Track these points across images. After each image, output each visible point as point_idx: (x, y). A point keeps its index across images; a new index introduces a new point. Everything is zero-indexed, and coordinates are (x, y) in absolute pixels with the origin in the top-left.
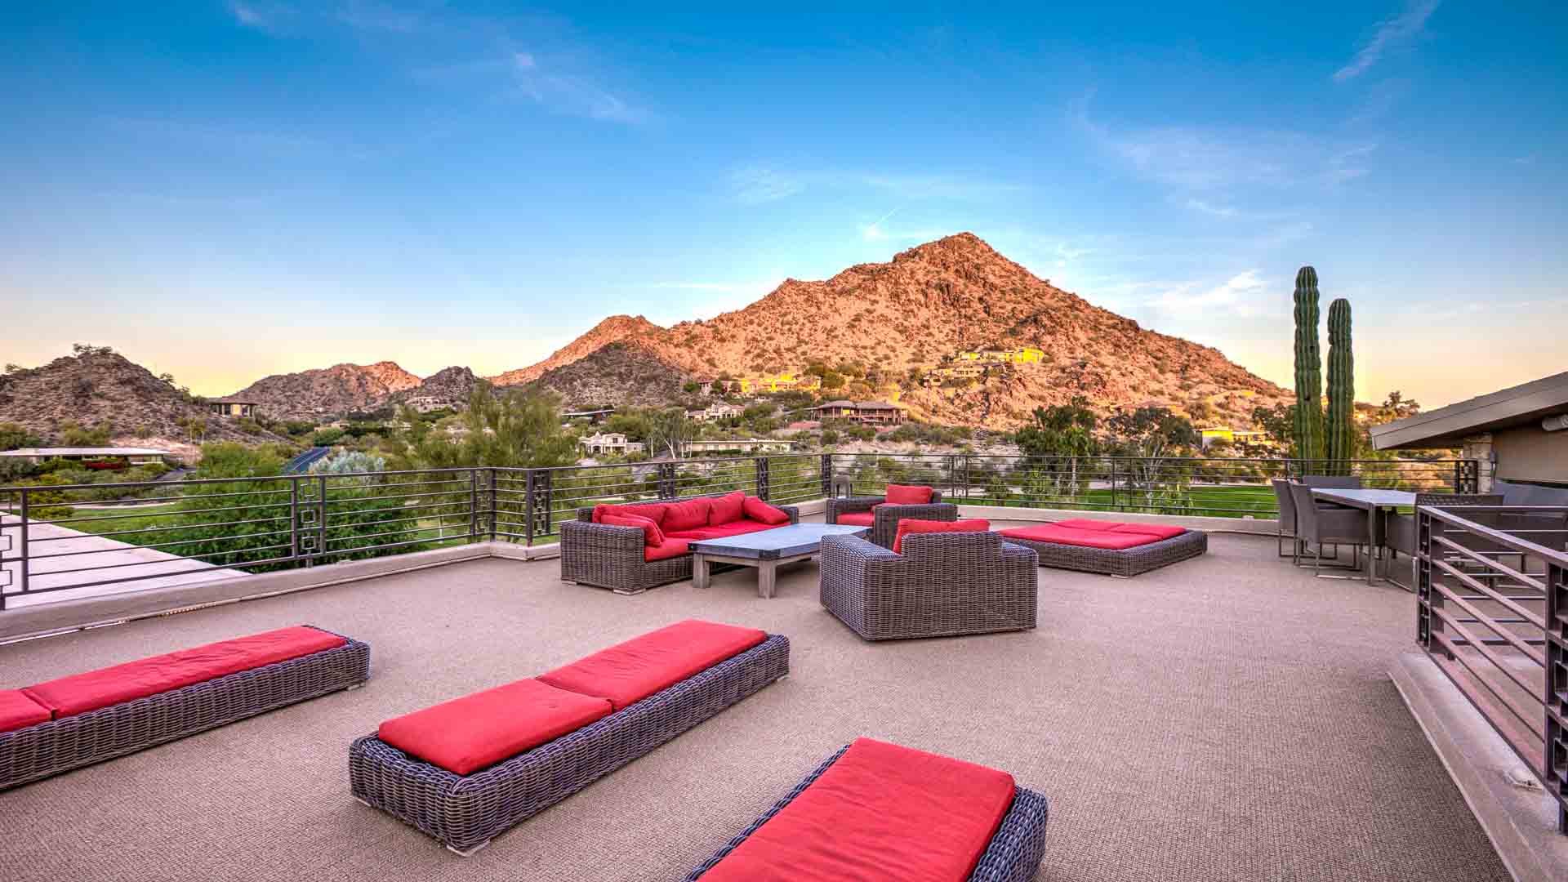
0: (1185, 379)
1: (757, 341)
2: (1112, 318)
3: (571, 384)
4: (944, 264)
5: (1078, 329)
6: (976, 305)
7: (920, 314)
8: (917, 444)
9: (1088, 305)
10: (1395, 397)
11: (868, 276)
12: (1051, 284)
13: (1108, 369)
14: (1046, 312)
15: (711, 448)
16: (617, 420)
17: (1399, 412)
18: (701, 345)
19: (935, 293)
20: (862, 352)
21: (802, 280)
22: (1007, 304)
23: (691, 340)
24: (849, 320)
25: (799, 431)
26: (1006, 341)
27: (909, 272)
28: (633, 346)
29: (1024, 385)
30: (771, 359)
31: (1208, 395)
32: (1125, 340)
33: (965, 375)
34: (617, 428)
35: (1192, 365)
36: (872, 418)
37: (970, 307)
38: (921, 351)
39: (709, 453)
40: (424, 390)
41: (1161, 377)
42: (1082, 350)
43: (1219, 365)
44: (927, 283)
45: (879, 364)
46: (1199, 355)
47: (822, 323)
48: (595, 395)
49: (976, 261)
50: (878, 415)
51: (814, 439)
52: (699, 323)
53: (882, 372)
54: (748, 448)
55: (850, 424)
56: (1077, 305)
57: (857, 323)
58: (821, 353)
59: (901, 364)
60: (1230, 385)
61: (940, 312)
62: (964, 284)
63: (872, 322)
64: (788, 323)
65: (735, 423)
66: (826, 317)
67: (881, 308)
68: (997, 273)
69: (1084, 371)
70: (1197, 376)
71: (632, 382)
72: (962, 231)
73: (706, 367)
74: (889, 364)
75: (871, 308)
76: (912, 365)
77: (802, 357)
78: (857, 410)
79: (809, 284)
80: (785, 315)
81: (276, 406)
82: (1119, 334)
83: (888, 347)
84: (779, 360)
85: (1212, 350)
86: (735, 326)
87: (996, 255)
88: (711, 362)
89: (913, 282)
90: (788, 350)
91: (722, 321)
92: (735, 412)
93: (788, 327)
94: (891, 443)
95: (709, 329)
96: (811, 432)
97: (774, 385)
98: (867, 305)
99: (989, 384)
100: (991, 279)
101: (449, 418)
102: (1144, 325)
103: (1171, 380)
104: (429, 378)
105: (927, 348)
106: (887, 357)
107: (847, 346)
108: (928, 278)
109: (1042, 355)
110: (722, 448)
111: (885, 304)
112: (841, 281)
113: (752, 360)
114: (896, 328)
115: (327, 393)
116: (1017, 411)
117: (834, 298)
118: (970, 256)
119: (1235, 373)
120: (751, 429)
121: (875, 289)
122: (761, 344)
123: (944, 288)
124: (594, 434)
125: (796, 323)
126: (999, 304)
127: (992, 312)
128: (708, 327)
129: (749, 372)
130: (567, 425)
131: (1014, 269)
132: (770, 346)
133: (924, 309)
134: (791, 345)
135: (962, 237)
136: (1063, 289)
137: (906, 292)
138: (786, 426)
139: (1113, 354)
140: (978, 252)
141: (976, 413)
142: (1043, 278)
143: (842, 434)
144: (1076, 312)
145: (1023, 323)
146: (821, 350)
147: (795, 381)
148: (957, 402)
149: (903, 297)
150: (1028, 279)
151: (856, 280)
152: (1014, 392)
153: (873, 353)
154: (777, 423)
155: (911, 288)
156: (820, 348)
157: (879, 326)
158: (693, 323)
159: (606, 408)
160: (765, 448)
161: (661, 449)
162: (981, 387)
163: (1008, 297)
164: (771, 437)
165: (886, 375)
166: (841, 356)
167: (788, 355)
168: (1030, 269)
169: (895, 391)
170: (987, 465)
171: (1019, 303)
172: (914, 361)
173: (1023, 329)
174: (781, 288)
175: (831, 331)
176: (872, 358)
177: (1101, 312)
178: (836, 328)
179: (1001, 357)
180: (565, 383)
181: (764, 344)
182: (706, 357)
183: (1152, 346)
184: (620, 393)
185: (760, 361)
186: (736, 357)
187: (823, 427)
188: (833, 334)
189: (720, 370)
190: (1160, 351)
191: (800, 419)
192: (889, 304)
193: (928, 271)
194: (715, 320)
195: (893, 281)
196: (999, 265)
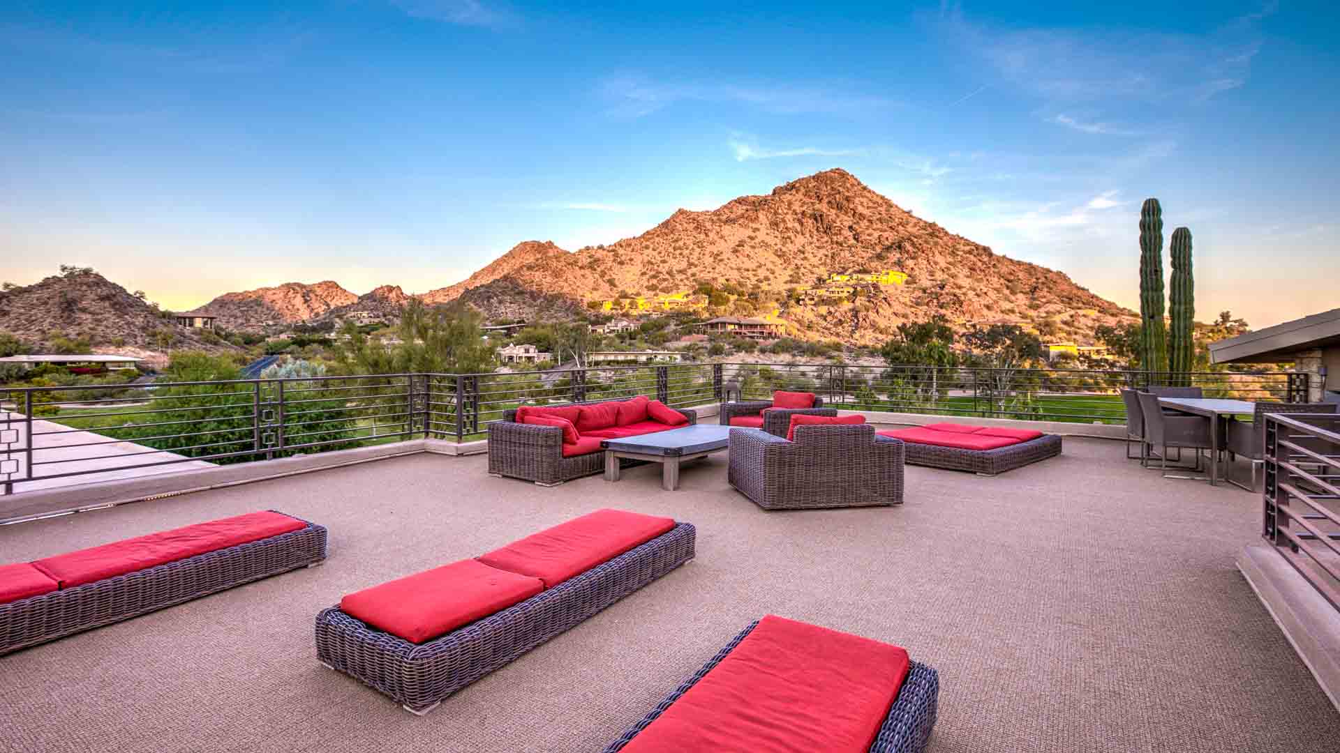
0: (1034, 299)
1: (652, 264)
2: (968, 245)
3: (488, 301)
4: (818, 197)
5: (937, 253)
6: (846, 233)
7: (796, 240)
8: (794, 356)
9: (946, 234)
10: (1225, 317)
11: (751, 207)
12: (914, 214)
13: (964, 290)
14: (909, 239)
15: (612, 358)
16: (529, 332)
17: (1229, 330)
18: (602, 267)
19: (810, 221)
20: (745, 273)
21: (693, 210)
22: (873, 232)
23: (594, 264)
24: (733, 245)
25: (689, 343)
26: (873, 265)
27: (786, 203)
28: (543, 268)
29: (889, 304)
30: (665, 280)
31: (1054, 314)
32: (980, 264)
33: (837, 295)
34: (529, 340)
35: (1040, 286)
36: (754, 332)
37: (840, 234)
38: (798, 274)
39: (609, 363)
40: (360, 306)
41: (1013, 298)
42: (941, 272)
43: (1065, 287)
44: (803, 213)
45: (761, 284)
46: (1046, 278)
47: (710, 248)
48: (509, 311)
49: (847, 194)
50: (759, 329)
51: (701, 350)
52: (601, 247)
53: (762, 292)
54: (643, 358)
55: (734, 338)
56: (937, 233)
57: (740, 248)
58: (709, 275)
59: (779, 285)
60: (1075, 304)
61: (815, 240)
62: (836, 214)
63: (753, 247)
64: (680, 248)
65: (632, 336)
66: (713, 243)
67: (761, 236)
68: (865, 204)
69: (943, 292)
70: (1045, 297)
71: (542, 300)
72: (834, 168)
73: (607, 287)
74: (769, 285)
75: (753, 235)
76: (788, 286)
77: (692, 279)
78: (740, 325)
79: (698, 214)
80: (676, 241)
81: (232, 319)
82: (975, 259)
83: (768, 270)
84: (672, 281)
85: (1059, 273)
86: (633, 250)
87: (865, 188)
88: (612, 283)
89: (790, 212)
90: (680, 272)
91: (621, 246)
92: (632, 327)
93: (679, 251)
94: (772, 354)
95: (610, 253)
96: (700, 344)
97: (667, 305)
98: (750, 232)
99: (858, 303)
100: (860, 209)
101: (381, 331)
102: (998, 251)
103: (1022, 299)
104: (365, 295)
105: (802, 270)
106: (767, 279)
107: (732, 268)
108: (804, 208)
109: (905, 277)
110: (621, 358)
111: (765, 232)
112: (726, 210)
113: (648, 281)
114: (775, 253)
115: (277, 308)
116: (882, 327)
117: (720, 226)
118: (841, 189)
119: (1079, 294)
120: (646, 341)
121: (757, 218)
122: (656, 267)
123: (818, 217)
124: (507, 345)
125: (687, 249)
126: (867, 232)
127: (860, 239)
128: (608, 251)
129: (645, 291)
130: (485, 337)
131: (880, 202)
132: (664, 268)
133: (799, 236)
134: (682, 268)
135: (835, 173)
136: (924, 219)
137: (784, 221)
138: (678, 339)
139: (968, 277)
140: (848, 185)
141: (846, 329)
142: (906, 210)
143: (727, 347)
144: (936, 239)
145: (888, 249)
146: (709, 272)
147: (685, 299)
148: (829, 318)
149: (782, 225)
150: (892, 209)
151: (740, 210)
152: (880, 310)
153: (755, 275)
154: (670, 337)
155: (789, 217)
156: (707, 270)
157: (760, 251)
158: (595, 248)
159: (519, 322)
160: (659, 359)
161: (567, 359)
162: (851, 306)
163: (875, 226)
164: (664, 349)
165: (766, 294)
166: (726, 277)
167: (679, 277)
168: (894, 201)
169: (774, 308)
170: (856, 375)
171: (885, 231)
172: (791, 282)
173: (889, 255)
174: (674, 217)
175: (718, 255)
176: (754, 279)
177: (957, 239)
178: (722, 253)
179: (869, 278)
180: (483, 301)
181: (658, 266)
182: (607, 278)
183: (1004, 270)
184: (532, 310)
185: (655, 281)
186: (634, 277)
187: (710, 340)
188: (719, 258)
189: (620, 290)
190: (1011, 274)
191: (690, 333)
192: (769, 232)
193: (804, 203)
194: (615, 245)
195: (772, 211)
196: (867, 197)
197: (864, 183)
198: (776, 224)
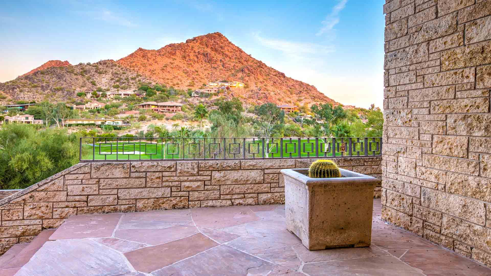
0: (300, 97)
1: (117, 74)
2: (275, 72)
4: (207, 45)
5: (259, 75)
6: (219, 63)
7: (194, 65)
8: (183, 121)
9: (266, 66)
12: (252, 56)
13: (269, 92)
14: (247, 67)
15: (81, 122)
16: (35, 108)
18: (89, 75)
19: (202, 56)
20: (167, 81)
21: (146, 49)
22: (231, 63)
23: (84, 72)
24: (162, 66)
25: (129, 115)
26: (230, 79)
27: (191, 47)
28: (51, 73)
30: (124, 83)
31: (308, 103)
32: (279, 81)
33: (209, 92)
36: (164, 110)
37: (216, 63)
38: (193, 82)
39: (77, 125)
41: (291, 96)
42: (260, 83)
44: (199, 52)
45: (174, 86)
46: (307, 88)
47: (149, 67)
48: (27, 96)
49: (221, 45)
50: (167, 108)
51: (135, 119)
52: (89, 64)
53: (174, 90)
55: (153, 112)
56: (261, 66)
57: (165, 68)
58: (147, 81)
59: (184, 87)
61: (203, 66)
62: (214, 54)
63: (172, 68)
65: (98, 111)
66: (151, 65)
67: (176, 63)
68: (230, 50)
72: (216, 32)
73: (90, 85)
74: (178, 87)
75: (173, 62)
76: (188, 88)
77: (138, 82)
78: (158, 106)
82: (277, 78)
83: (179, 79)
84: (127, 83)
87: (230, 43)
88: (94, 84)
89: (192, 51)
90: (132, 79)
92: (101, 106)
93: (132, 69)
94: (171, 121)
95: (93, 68)
96: (134, 115)
97: (122, 94)
98: (171, 61)
100: (227, 53)
103: (294, 97)
105: (196, 80)
106: (178, 84)
107: (160, 78)
108: (199, 50)
109: (244, 85)
110: (85, 122)
111: (179, 60)
112: (163, 50)
113: (114, 83)
114: (183, 71)
118: (219, 42)
119: (320, 96)
120: (105, 114)
121: (174, 54)
122: (119, 76)
123: (205, 55)
124: (17, 115)
125: (137, 67)
126: (228, 63)
127: (225, 66)
129: (111, 88)
131: (237, 49)
132: (124, 77)
133: (196, 63)
134: (133, 77)
135: (216, 34)
136: (257, 59)
137: (189, 56)
138: (124, 113)
139: (272, 86)
140: (222, 41)
142: (249, 54)
144: (260, 69)
145: (238, 71)
146: (147, 79)
147: (133, 93)
149: (188, 58)
150: (242, 54)
151: (169, 49)
153: (171, 82)
154: (119, 112)
155: (192, 54)
157: (175, 70)
158: (86, 64)
159: (31, 103)
161: (52, 123)
163: (232, 60)
164: (114, 117)
165: (176, 91)
166: (156, 82)
167: (131, 81)
168: (243, 50)
169: (179, 98)
171: (236, 63)
172: (189, 86)
173: (237, 74)
175: (153, 71)
176: (171, 84)
177: (271, 69)
178: (155, 70)
179: (226, 84)
180: (9, 90)
181: (121, 75)
182: (91, 80)
183: (290, 84)
185: (118, 83)
186: (107, 81)
187: (140, 113)
189: (97, 87)
190: (293, 86)
191: (131, 110)
192: (181, 61)
193: (200, 47)
194: (97, 63)
195: (183, 50)
196: (231, 47)
197: (230, 40)
198: (185, 57)
